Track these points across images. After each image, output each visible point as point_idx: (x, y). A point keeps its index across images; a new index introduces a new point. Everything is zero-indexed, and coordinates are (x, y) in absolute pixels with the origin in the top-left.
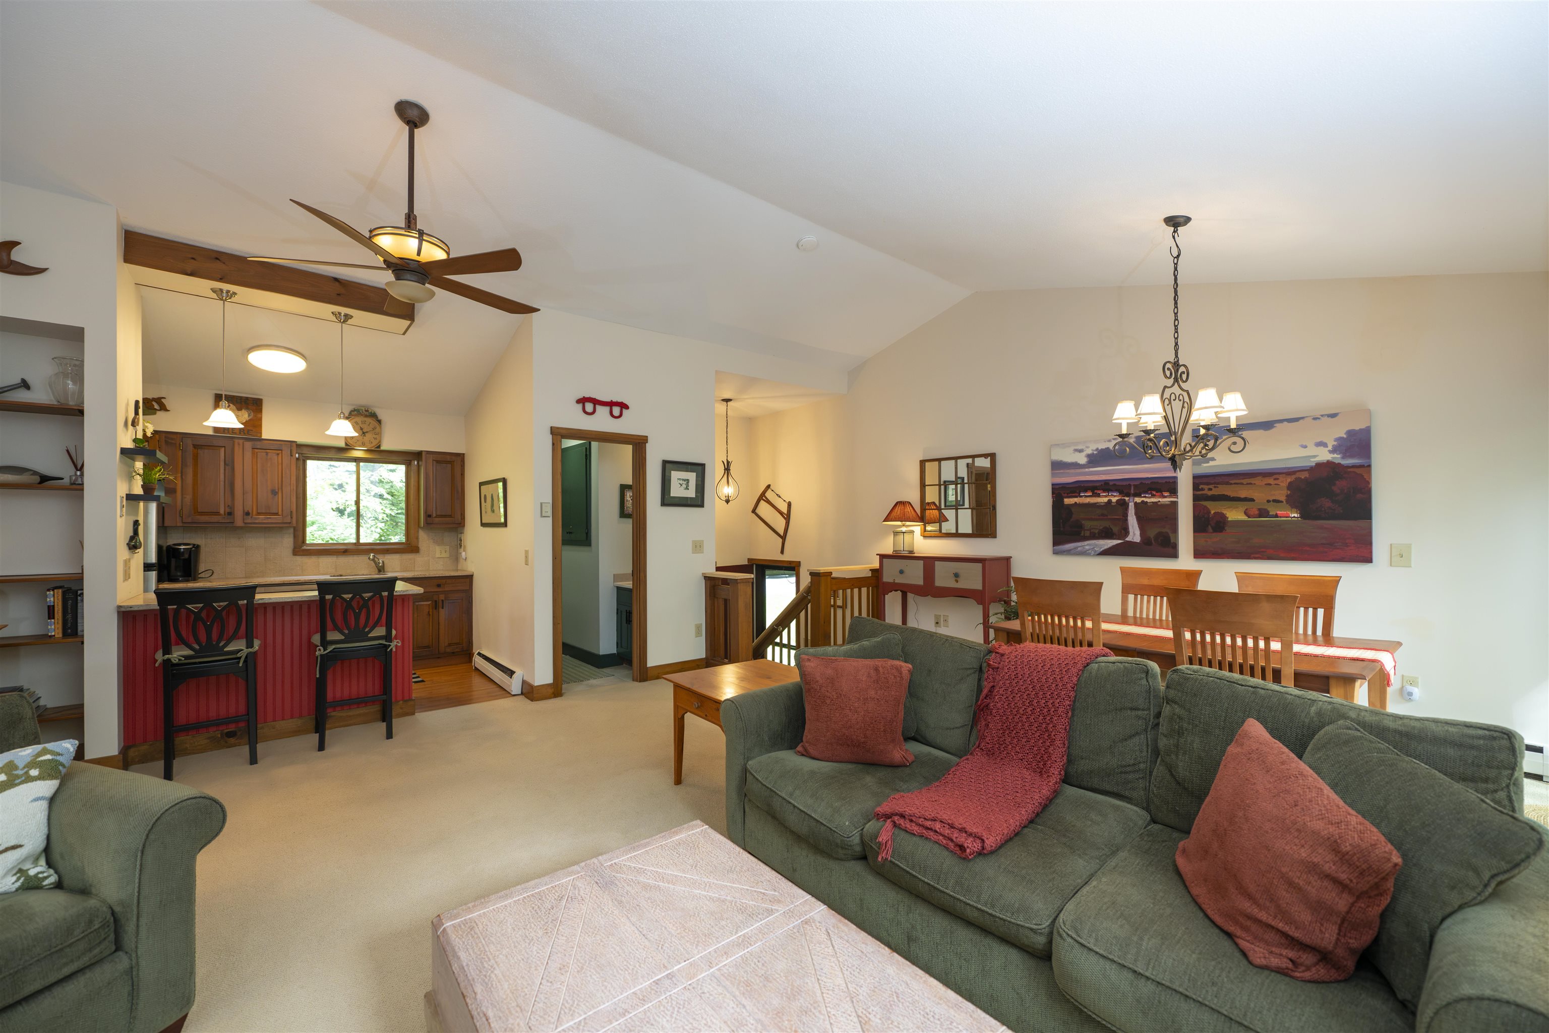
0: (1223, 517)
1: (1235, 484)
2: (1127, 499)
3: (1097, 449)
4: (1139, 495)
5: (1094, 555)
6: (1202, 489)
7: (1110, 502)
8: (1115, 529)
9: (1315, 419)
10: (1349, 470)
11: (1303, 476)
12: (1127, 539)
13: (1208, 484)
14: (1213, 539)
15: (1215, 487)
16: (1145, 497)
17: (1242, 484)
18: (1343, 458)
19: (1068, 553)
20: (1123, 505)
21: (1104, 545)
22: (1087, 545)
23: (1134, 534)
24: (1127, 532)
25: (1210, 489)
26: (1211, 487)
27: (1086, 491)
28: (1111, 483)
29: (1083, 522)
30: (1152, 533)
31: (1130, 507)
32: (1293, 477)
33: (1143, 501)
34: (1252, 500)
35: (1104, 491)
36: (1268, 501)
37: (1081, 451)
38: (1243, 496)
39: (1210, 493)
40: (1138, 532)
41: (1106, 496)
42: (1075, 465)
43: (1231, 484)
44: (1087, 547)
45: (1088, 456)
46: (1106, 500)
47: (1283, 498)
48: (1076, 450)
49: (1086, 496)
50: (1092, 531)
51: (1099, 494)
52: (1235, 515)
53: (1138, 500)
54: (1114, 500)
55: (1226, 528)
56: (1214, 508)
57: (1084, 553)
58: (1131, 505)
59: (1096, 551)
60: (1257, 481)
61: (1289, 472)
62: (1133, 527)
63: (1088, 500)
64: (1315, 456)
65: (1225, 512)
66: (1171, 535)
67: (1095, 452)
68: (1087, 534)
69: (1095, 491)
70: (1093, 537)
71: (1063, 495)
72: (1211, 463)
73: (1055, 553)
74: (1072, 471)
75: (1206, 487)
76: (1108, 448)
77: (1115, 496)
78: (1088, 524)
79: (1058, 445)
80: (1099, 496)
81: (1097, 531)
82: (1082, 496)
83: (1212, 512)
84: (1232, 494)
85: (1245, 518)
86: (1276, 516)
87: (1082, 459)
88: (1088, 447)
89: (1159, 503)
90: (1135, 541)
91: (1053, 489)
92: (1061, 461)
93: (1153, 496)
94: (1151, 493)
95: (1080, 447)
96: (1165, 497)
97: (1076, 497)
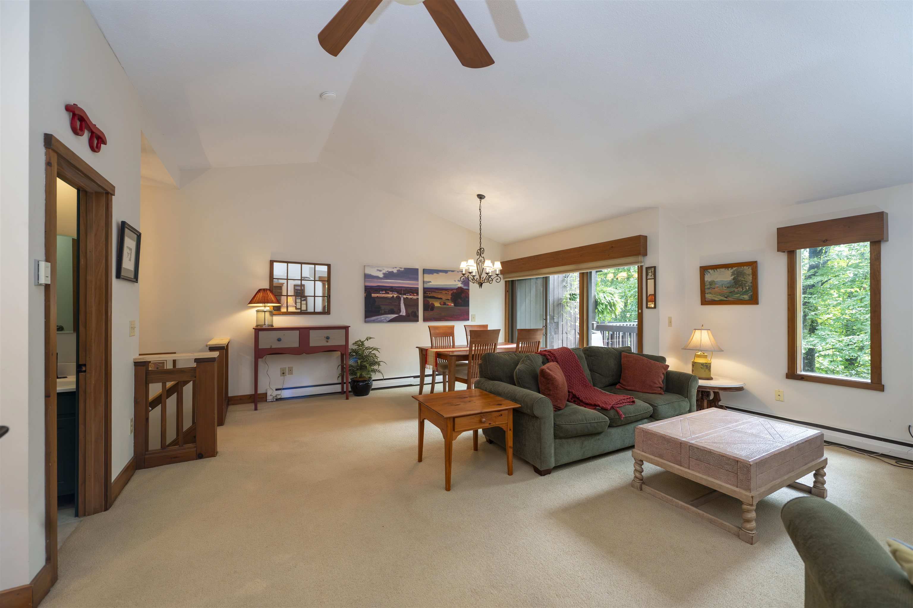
0: (433, 305)
1: (437, 292)
2: (400, 296)
3: (388, 271)
4: (405, 295)
5: (386, 322)
6: (427, 294)
7: (393, 296)
8: (396, 310)
9: (458, 272)
10: (465, 290)
11: (455, 291)
12: (400, 314)
13: (429, 292)
14: (430, 314)
15: (431, 293)
16: (407, 295)
17: (439, 292)
18: (464, 286)
19: (374, 321)
20: (399, 298)
21: (391, 317)
22: (383, 317)
23: (403, 312)
24: (400, 311)
25: (430, 294)
26: (430, 293)
27: (382, 291)
28: (394, 288)
29: (381, 306)
30: (410, 311)
31: (402, 300)
32: (452, 291)
33: (407, 297)
34: (442, 299)
35: (391, 291)
36: (446, 299)
37: (380, 271)
38: (439, 297)
39: (430, 295)
40: (405, 311)
41: (392, 294)
42: (377, 277)
43: (436, 292)
44: (383, 318)
45: (384, 274)
46: (391, 296)
47: (450, 299)
48: (378, 270)
49: (383, 293)
50: (385, 310)
51: (389, 293)
52: (437, 304)
53: (405, 296)
54: (395, 296)
55: (434, 309)
56: (431, 301)
57: (381, 321)
58: (402, 298)
59: (387, 320)
60: (444, 292)
61: (452, 289)
62: (403, 308)
63: (383, 295)
64: (458, 285)
65: (434, 303)
66: (417, 312)
67: (387, 273)
68: (383, 312)
69: (387, 291)
70: (386, 313)
71: (371, 292)
72: (430, 284)
73: (366, 322)
74: (376, 280)
75: (429, 293)
76: (393, 271)
77: (395, 294)
78: (383, 307)
79: (369, 266)
80: (388, 293)
81: (387, 311)
82: (380, 293)
83: (430, 303)
84: (436, 296)
85: (439, 305)
86: (448, 305)
87: (381, 275)
88: (384, 270)
89: (413, 299)
90: (403, 315)
91: (365, 288)
92: (371, 274)
93: (411, 295)
94: (410, 294)
95: (380, 269)
96: (415, 296)
97: (378, 293)
